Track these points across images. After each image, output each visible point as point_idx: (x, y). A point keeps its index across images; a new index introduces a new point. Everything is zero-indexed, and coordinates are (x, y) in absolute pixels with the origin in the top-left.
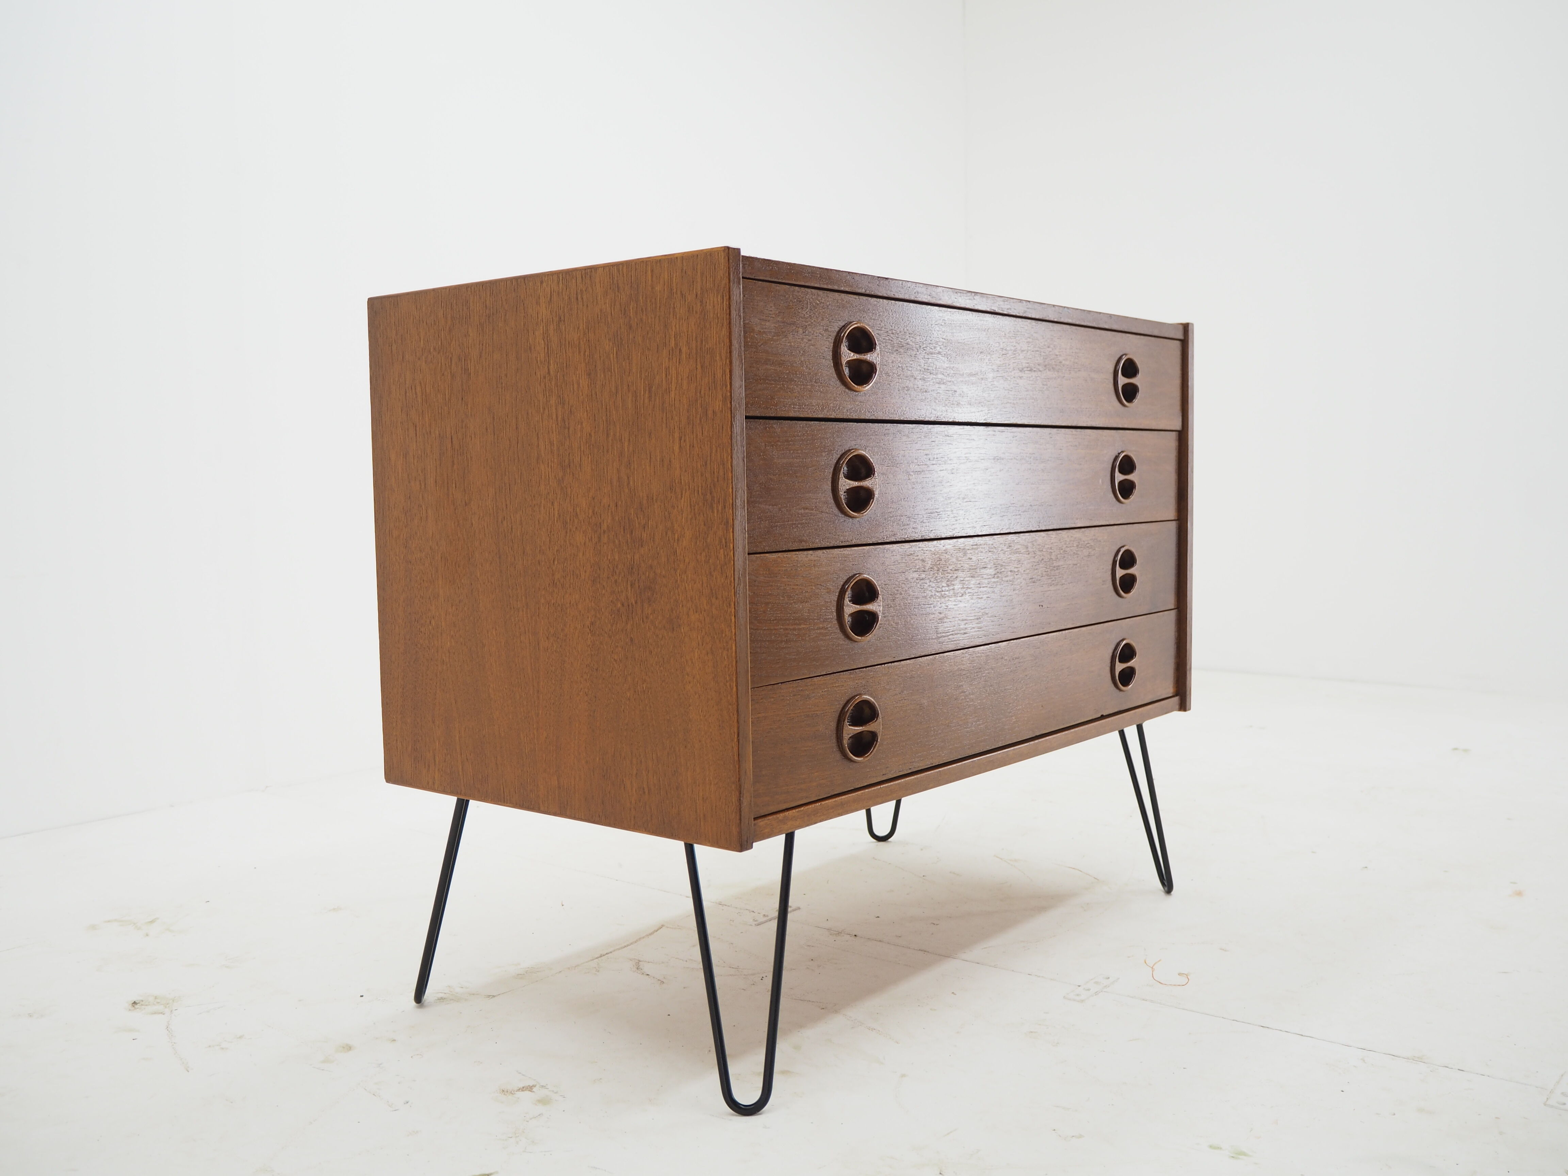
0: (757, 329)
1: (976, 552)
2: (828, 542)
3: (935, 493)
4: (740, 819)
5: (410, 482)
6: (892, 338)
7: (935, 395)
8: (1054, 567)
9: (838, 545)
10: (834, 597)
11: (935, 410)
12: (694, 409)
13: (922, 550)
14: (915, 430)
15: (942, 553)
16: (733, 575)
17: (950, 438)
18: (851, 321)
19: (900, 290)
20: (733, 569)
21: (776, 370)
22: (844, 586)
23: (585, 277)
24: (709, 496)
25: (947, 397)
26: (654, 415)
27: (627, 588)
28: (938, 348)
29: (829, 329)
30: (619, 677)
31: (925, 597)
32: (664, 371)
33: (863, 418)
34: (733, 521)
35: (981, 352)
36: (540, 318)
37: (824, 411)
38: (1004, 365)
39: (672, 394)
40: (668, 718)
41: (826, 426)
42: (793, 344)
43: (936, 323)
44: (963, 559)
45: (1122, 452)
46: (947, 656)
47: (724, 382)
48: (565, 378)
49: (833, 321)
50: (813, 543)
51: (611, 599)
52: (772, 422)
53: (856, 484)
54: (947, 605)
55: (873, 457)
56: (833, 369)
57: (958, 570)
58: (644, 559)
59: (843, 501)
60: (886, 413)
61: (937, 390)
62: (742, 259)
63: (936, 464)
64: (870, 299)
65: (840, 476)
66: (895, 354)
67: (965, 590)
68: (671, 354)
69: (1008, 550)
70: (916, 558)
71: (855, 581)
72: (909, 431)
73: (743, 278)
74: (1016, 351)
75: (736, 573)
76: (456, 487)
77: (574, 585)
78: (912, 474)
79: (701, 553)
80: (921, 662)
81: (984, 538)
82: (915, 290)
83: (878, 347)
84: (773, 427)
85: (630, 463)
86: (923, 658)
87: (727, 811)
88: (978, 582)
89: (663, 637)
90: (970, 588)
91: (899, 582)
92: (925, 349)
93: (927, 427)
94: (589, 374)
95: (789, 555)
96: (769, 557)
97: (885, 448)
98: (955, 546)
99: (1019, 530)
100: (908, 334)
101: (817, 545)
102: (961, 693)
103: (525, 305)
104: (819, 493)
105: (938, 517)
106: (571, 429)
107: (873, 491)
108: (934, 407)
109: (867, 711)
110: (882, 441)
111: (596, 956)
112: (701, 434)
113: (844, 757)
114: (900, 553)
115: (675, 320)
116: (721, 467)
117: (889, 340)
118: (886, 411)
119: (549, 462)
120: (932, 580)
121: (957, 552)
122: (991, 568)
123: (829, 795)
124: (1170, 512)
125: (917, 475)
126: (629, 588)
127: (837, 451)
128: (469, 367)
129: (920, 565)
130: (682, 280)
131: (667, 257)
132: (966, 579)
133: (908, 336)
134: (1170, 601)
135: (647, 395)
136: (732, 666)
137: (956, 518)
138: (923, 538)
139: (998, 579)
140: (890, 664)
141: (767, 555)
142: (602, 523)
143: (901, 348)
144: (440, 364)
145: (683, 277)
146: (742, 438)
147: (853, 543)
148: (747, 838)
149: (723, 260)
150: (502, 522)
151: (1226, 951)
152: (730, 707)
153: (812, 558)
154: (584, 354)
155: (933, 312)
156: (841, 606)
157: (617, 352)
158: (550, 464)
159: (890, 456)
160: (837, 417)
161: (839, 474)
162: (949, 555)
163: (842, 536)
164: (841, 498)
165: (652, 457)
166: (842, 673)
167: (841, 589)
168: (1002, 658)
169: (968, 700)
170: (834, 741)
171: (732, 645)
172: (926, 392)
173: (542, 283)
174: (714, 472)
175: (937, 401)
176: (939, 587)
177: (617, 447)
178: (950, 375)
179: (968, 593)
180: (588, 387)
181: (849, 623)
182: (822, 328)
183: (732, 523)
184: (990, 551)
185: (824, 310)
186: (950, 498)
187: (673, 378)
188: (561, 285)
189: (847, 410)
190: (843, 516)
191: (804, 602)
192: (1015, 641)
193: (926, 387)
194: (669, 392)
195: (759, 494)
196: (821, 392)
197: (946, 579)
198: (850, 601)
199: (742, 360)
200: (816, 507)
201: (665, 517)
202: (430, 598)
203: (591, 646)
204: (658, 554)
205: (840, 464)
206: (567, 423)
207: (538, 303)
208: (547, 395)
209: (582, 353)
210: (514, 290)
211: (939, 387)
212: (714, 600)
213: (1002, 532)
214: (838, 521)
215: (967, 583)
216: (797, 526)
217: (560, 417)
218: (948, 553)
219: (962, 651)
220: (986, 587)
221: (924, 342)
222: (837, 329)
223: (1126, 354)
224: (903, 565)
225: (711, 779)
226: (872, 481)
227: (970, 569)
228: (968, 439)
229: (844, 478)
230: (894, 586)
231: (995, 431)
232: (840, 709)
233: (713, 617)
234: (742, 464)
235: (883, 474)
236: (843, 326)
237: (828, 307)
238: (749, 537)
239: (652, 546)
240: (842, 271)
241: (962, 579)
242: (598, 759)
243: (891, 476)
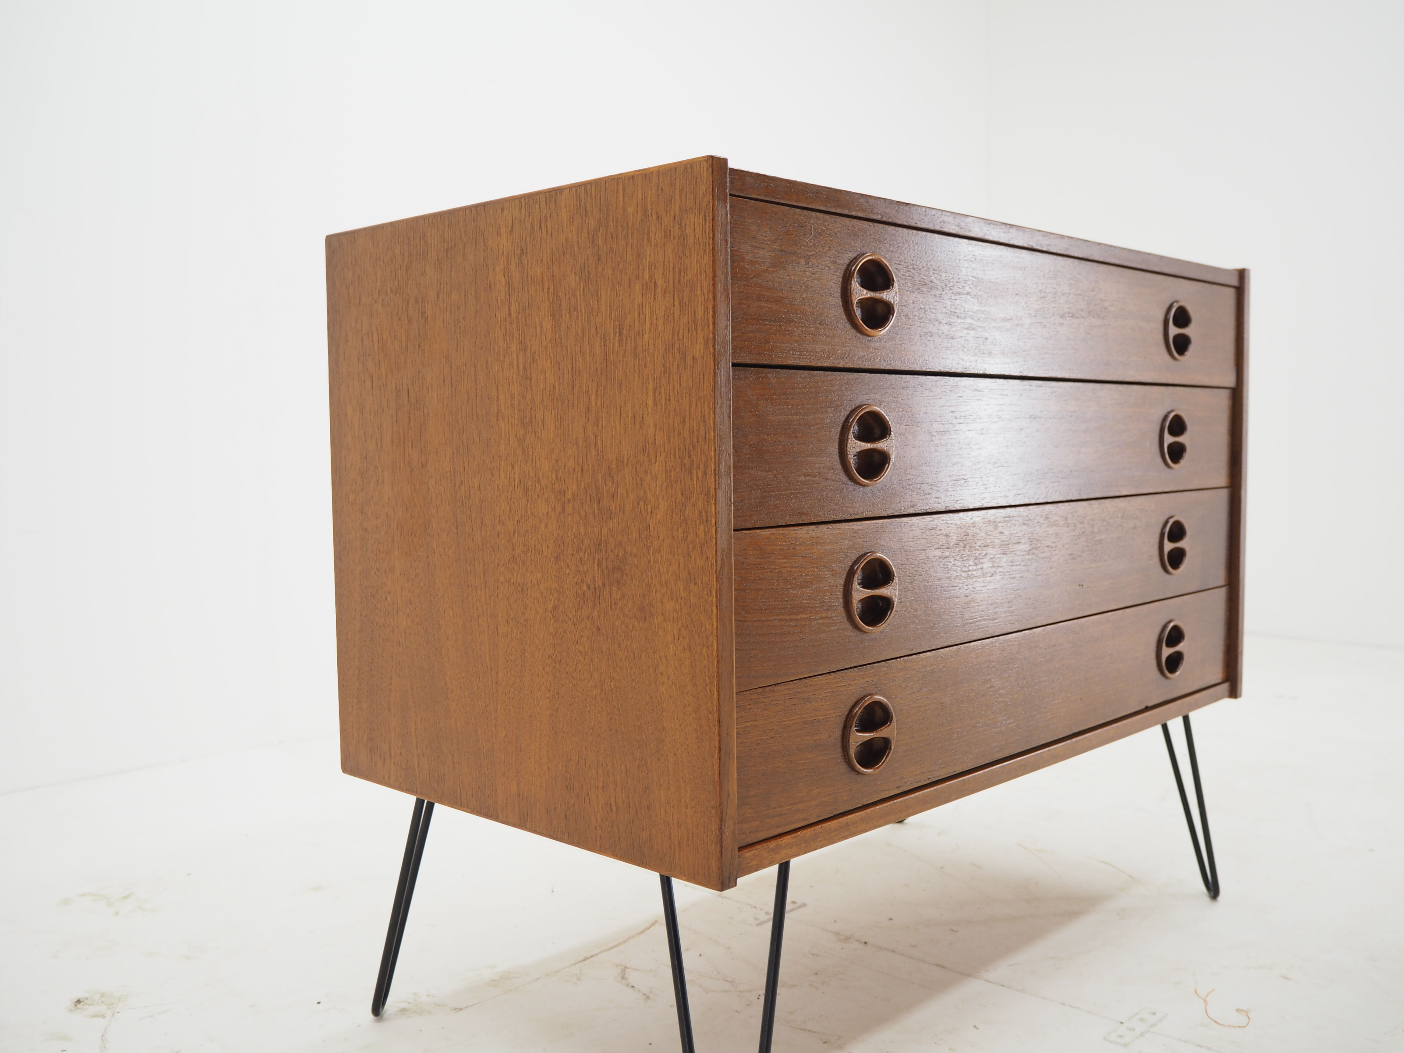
0: (749, 257)
1: (1009, 525)
2: (833, 515)
3: (962, 456)
4: (721, 852)
5: (366, 441)
6: (913, 274)
7: (963, 342)
8: (1096, 541)
9: (846, 518)
10: (841, 581)
11: (962, 360)
12: (671, 355)
13: (946, 523)
14: (939, 383)
15: (970, 526)
16: (714, 556)
17: (979, 392)
18: (865, 252)
19: (922, 218)
20: (714, 548)
21: (771, 308)
22: (852, 566)
23: (550, 201)
24: (687, 461)
25: (977, 345)
26: (625, 363)
27: (594, 568)
28: (967, 288)
29: (838, 261)
30: (584, 673)
31: (949, 578)
32: (636, 310)
33: (878, 368)
34: (715, 492)
35: (1017, 294)
36: (501, 251)
37: (830, 359)
38: (1042, 310)
39: (646, 336)
40: (639, 724)
41: (832, 377)
42: (792, 277)
43: (965, 259)
44: (994, 533)
45: (1172, 411)
46: (973, 646)
47: (706, 321)
48: (527, 320)
49: (842, 251)
50: (816, 516)
51: (576, 580)
52: (766, 370)
53: (868, 446)
54: (974, 586)
55: (889, 414)
56: (842, 309)
57: (987, 546)
58: (613, 534)
59: (853, 465)
60: (905, 363)
61: (965, 337)
62: (730, 172)
63: (963, 423)
64: (887, 227)
65: (850, 437)
66: (916, 293)
67: (994, 569)
68: (644, 288)
69: (1045, 522)
70: (938, 533)
71: (866, 561)
72: (932, 384)
73: (730, 195)
74: (1056, 294)
75: (719, 553)
76: (412, 447)
77: (536, 561)
78: (935, 434)
79: (678, 529)
80: (943, 654)
81: (1017, 509)
82: (941, 219)
83: (896, 285)
84: (767, 377)
85: (597, 420)
86: (945, 649)
87: (706, 841)
88: (1010, 559)
89: (633, 626)
90: (1001, 567)
91: (918, 561)
92: (952, 288)
93: (953, 380)
94: (553, 316)
95: (785, 531)
96: (760, 533)
97: (903, 404)
98: (984, 518)
99: (1057, 500)
100: (931, 270)
101: (820, 519)
102: (989, 688)
103: (485, 236)
104: (824, 457)
105: (965, 485)
106: (533, 380)
107: (889, 454)
108: (961, 357)
109: (879, 712)
110: (900, 396)
111: (580, 960)
112: (679, 384)
113: (851, 769)
114: (920, 527)
115: (649, 247)
116: (702, 424)
117: (910, 276)
118: (905, 360)
119: (510, 418)
120: (957, 558)
121: (987, 526)
122: (1025, 543)
123: (832, 815)
124: (1221, 479)
125: (942, 435)
126: (596, 568)
127: (846, 407)
128: (426, 309)
129: (944, 541)
130: (658, 198)
131: (640, 172)
132: (997, 556)
133: (931, 273)
134: (1219, 576)
135: (617, 339)
136: (713, 667)
137: (985, 486)
138: (948, 509)
139: (1033, 556)
140: (907, 657)
141: (758, 531)
142: (566, 490)
143: (924, 286)
144: (396, 307)
145: (658, 195)
146: (727, 389)
147: (864, 515)
148: (730, 874)
149: (705, 174)
150: (459, 487)
151: (1288, 979)
152: (710, 716)
153: (814, 534)
154: (548, 292)
155: (962, 245)
156: (848, 590)
157: (584, 288)
158: (510, 420)
159: (909, 414)
160: (846, 366)
161: (848, 434)
162: (977, 529)
163: (850, 507)
164: (850, 462)
165: (622, 412)
166: (849, 670)
167: (850, 570)
168: (1037, 647)
169: (997, 696)
170: (840, 750)
171: (713, 642)
172: (952, 338)
173: (503, 209)
174: (693, 431)
175: (965, 350)
176: (965, 566)
177: (583, 401)
178: (981, 319)
179: (999, 572)
180: (552, 330)
181: (858, 610)
182: (829, 259)
183: (714, 493)
184: (1024, 524)
185: (831, 238)
186: (979, 463)
187: (647, 318)
188: (523, 212)
189: (859, 358)
190: (852, 483)
191: (803, 587)
192: (1052, 626)
193: (952, 333)
194: (643, 335)
195: (749, 458)
196: (827, 336)
197: (973, 556)
198: (859, 584)
199: (728, 295)
200: (819, 473)
201: (637, 484)
202: (386, 571)
203: (553, 634)
204: (629, 528)
205: (849, 422)
206: (529, 373)
207: (498, 234)
208: (508, 341)
209: (546, 290)
210: (474, 220)
211: (967, 334)
212: (692, 586)
213: (1038, 502)
214: (847, 489)
215: (997, 561)
216: (797, 497)
217: (522, 365)
218: (976, 526)
219: (991, 639)
220: (1020, 565)
221: (951, 281)
222: (847, 262)
223: (1177, 302)
224: (923, 541)
225: (688, 800)
226: (888, 443)
227: (1001, 545)
228: (1000, 394)
229: (854, 439)
230: (913, 566)
231: (1031, 386)
232: (846, 713)
233: (690, 607)
234: (727, 422)
235: (901, 434)
236: (855, 258)
237: (836, 234)
238: (736, 510)
239: (622, 519)
240: (854, 193)
241: (992, 556)
242: (560, 766)
243: (910, 437)
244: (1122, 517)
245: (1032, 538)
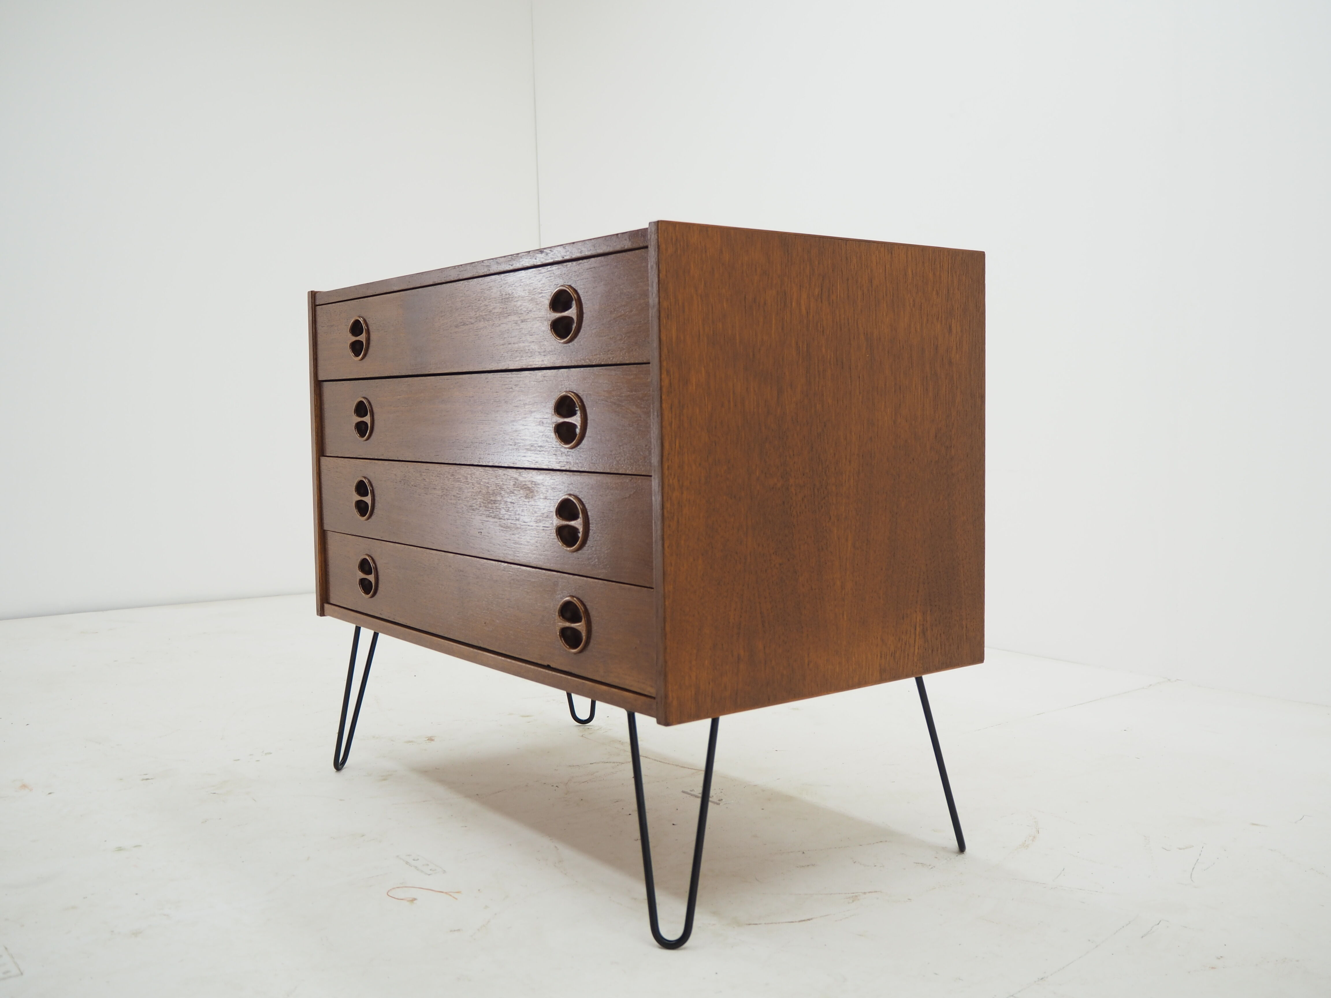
168: (450, 566)
192: (459, 555)
244: (514, 485)
245: (443, 487)
